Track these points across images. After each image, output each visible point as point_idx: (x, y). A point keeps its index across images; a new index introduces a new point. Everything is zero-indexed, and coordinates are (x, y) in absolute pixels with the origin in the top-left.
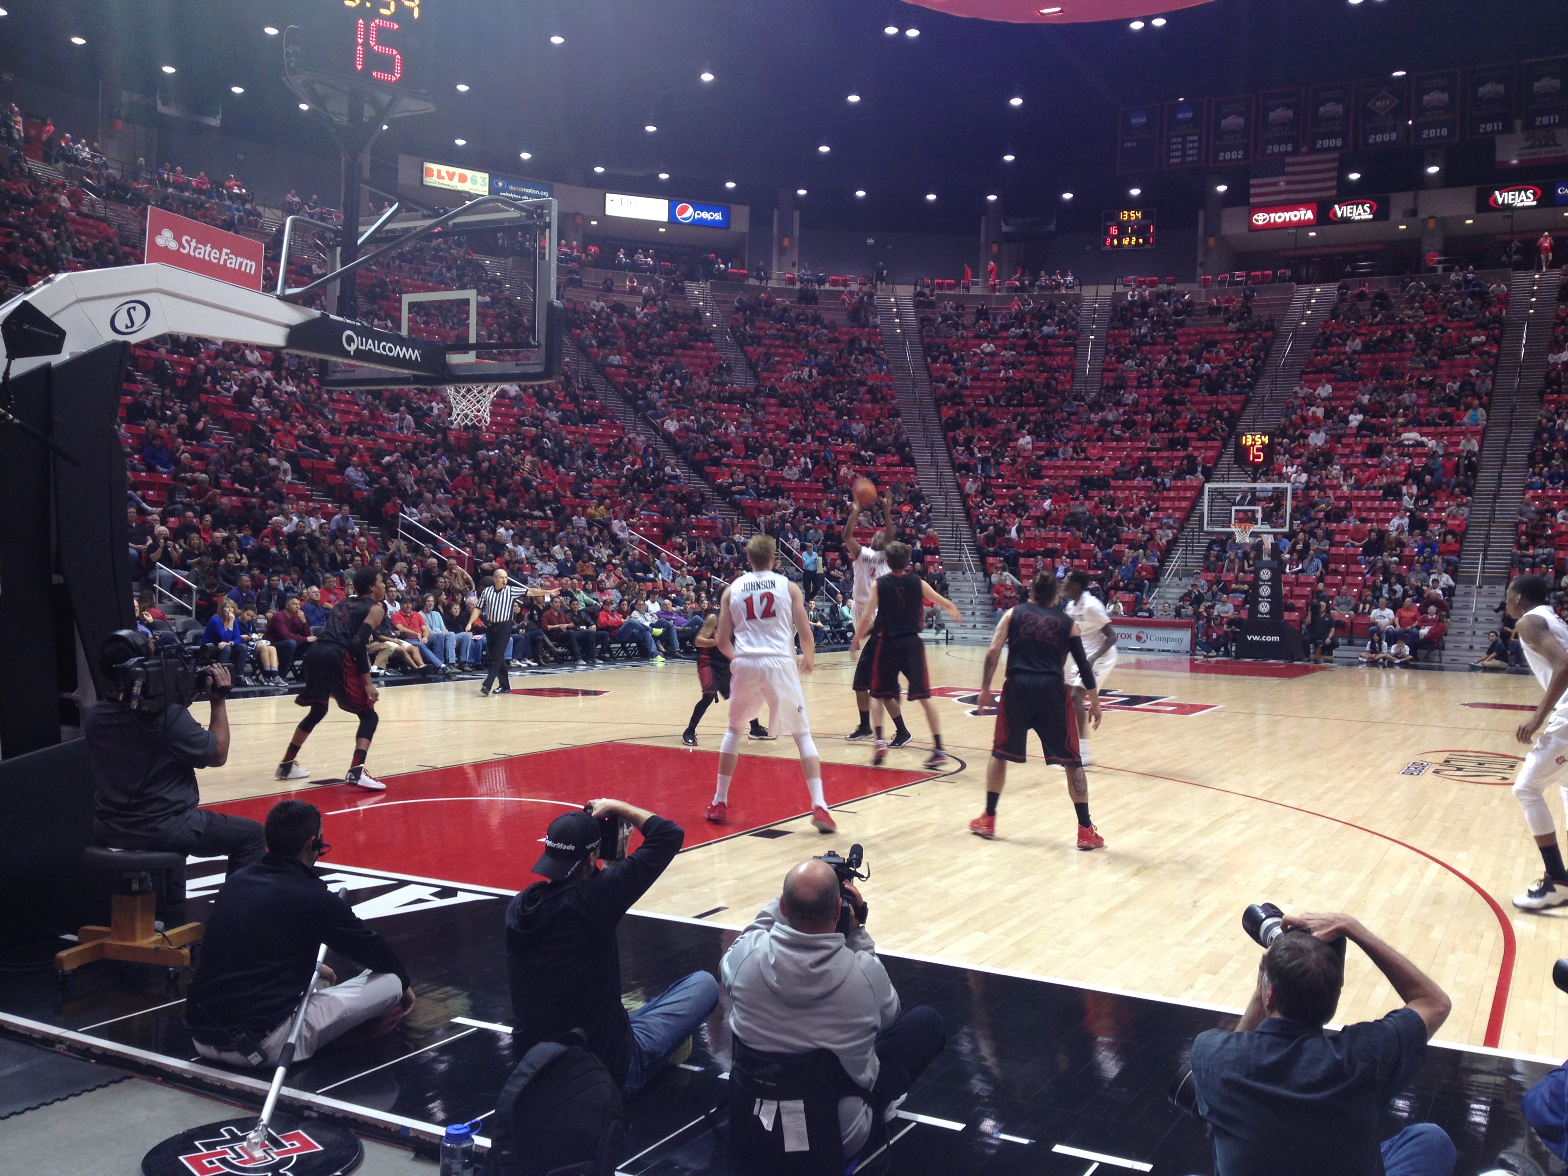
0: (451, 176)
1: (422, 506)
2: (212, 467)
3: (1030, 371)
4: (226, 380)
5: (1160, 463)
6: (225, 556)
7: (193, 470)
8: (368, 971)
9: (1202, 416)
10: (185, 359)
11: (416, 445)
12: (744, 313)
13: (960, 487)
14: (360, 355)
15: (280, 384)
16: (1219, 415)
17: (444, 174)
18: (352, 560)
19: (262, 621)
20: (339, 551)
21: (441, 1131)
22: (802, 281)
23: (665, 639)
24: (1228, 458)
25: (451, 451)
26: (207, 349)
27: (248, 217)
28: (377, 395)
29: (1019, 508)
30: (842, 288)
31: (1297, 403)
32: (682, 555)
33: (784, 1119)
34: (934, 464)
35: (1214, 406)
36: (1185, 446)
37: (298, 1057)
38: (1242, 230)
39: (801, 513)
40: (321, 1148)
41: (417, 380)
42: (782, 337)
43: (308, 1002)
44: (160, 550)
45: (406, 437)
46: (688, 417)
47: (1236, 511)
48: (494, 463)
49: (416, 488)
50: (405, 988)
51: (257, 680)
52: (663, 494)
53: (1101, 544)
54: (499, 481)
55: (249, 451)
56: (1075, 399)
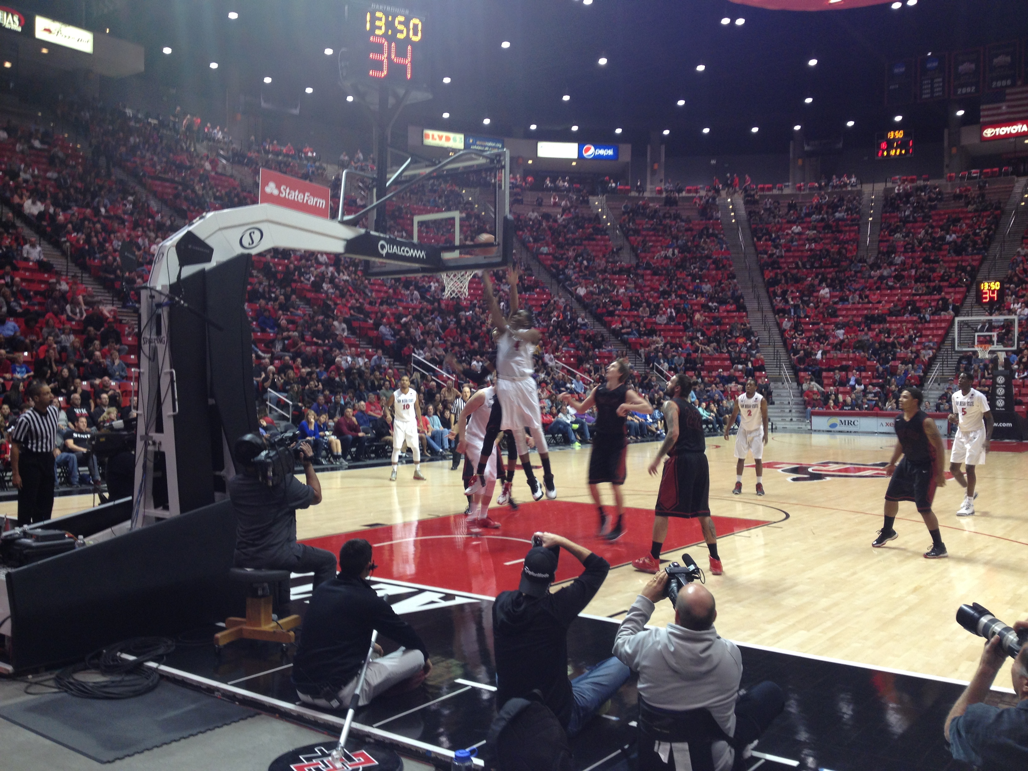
0: (440, 138)
1: (426, 349)
2: (300, 328)
3: (827, 244)
4: (307, 274)
5: (922, 304)
6: (308, 383)
7: (288, 330)
8: (403, 648)
9: (952, 270)
10: (282, 261)
11: (421, 310)
12: (629, 215)
13: (779, 325)
14: (389, 256)
15: (339, 274)
16: (964, 269)
17: (436, 136)
18: (384, 384)
19: (331, 423)
20: (376, 379)
21: (451, 754)
22: (667, 191)
23: (580, 431)
24: (971, 299)
25: (442, 313)
26: (295, 254)
27: (317, 170)
28: (397, 280)
29: (822, 337)
30: (694, 195)
31: (1019, 259)
32: (590, 376)
33: (675, 755)
34: (760, 309)
35: (960, 263)
36: (940, 291)
37: (361, 703)
38: (977, 141)
39: (668, 346)
40: (377, 763)
41: (423, 270)
42: (654, 229)
43: (367, 667)
44: (270, 381)
45: (415, 305)
46: (592, 285)
47: (978, 336)
48: (469, 320)
49: (422, 337)
50: (426, 659)
51: (329, 461)
52: (577, 336)
53: (881, 361)
54: (473, 331)
55: (321, 317)
56: (860, 261)
